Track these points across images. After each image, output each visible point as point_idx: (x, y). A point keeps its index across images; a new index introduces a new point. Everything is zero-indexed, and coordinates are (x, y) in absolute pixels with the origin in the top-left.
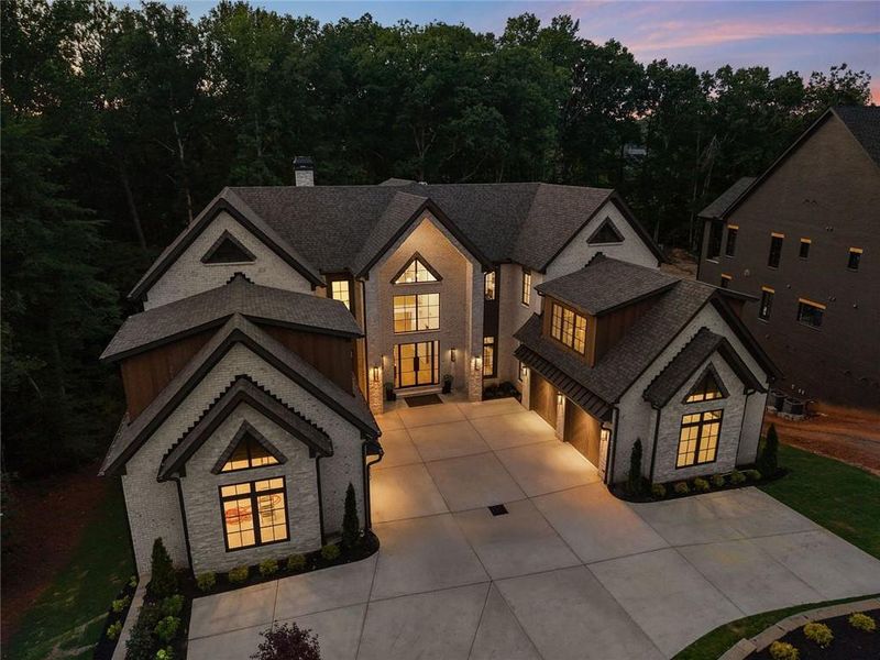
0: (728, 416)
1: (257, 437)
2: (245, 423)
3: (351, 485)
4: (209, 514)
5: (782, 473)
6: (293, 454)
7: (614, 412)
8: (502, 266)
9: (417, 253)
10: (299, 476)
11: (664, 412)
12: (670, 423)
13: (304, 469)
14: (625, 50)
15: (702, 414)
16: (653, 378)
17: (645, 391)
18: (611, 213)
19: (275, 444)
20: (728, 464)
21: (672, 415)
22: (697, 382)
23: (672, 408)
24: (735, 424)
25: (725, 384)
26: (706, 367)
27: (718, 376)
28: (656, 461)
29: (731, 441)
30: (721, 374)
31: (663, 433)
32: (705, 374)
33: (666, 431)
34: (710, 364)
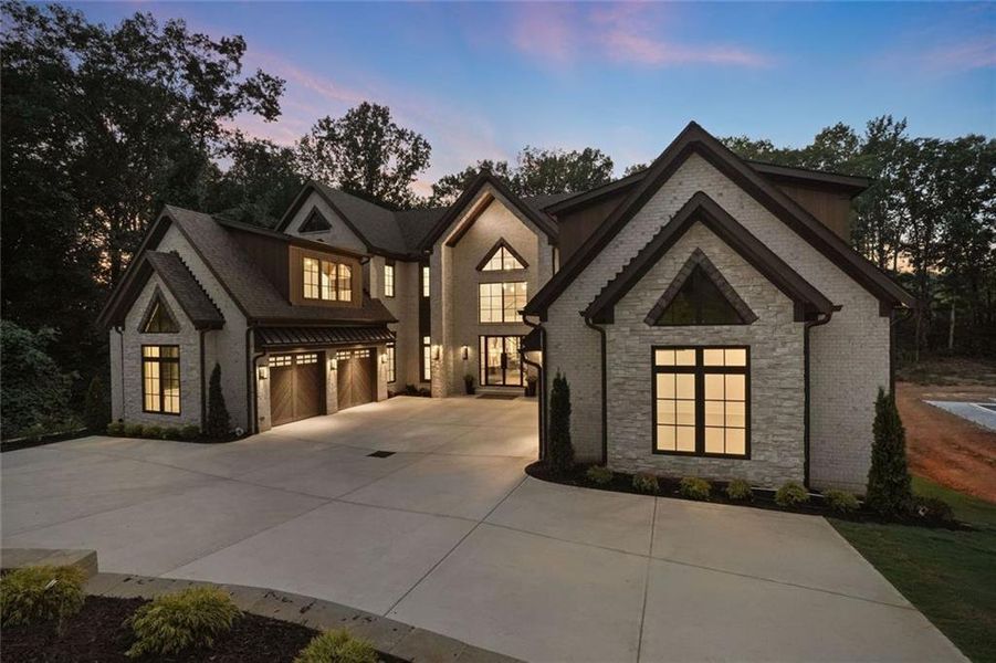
0: (763, 363)
2: (157, 288)
6: (183, 325)
9: (502, 239)
10: (188, 348)
11: (611, 332)
13: (192, 341)
15: (699, 350)
19: (173, 311)
20: (784, 470)
21: (628, 343)
22: (671, 285)
23: (626, 330)
24: (786, 384)
25: (741, 295)
26: (687, 256)
27: (721, 276)
28: (609, 428)
29: (783, 419)
30: (727, 273)
31: (616, 374)
32: (689, 272)
33: (621, 373)
34: (698, 253)
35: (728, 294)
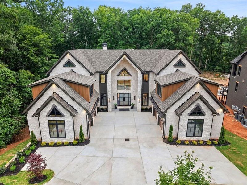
0: (206, 122)
1: (57, 109)
2: (54, 105)
3: (81, 125)
4: (45, 127)
5: (227, 143)
6: (66, 114)
7: (165, 115)
8: (150, 73)
10: (68, 121)
11: (181, 117)
12: (183, 121)
13: (69, 119)
14: (223, 13)
16: (179, 107)
17: (176, 110)
18: (181, 57)
19: (61, 111)
20: (207, 138)
21: (184, 119)
22: (193, 109)
23: (184, 117)
24: (209, 125)
25: (204, 111)
26: (196, 104)
27: (201, 108)
28: (179, 133)
29: (207, 130)
30: (202, 107)
31: (181, 124)
32: (196, 107)
33: (182, 124)
34: (198, 104)
35: (202, 111)
